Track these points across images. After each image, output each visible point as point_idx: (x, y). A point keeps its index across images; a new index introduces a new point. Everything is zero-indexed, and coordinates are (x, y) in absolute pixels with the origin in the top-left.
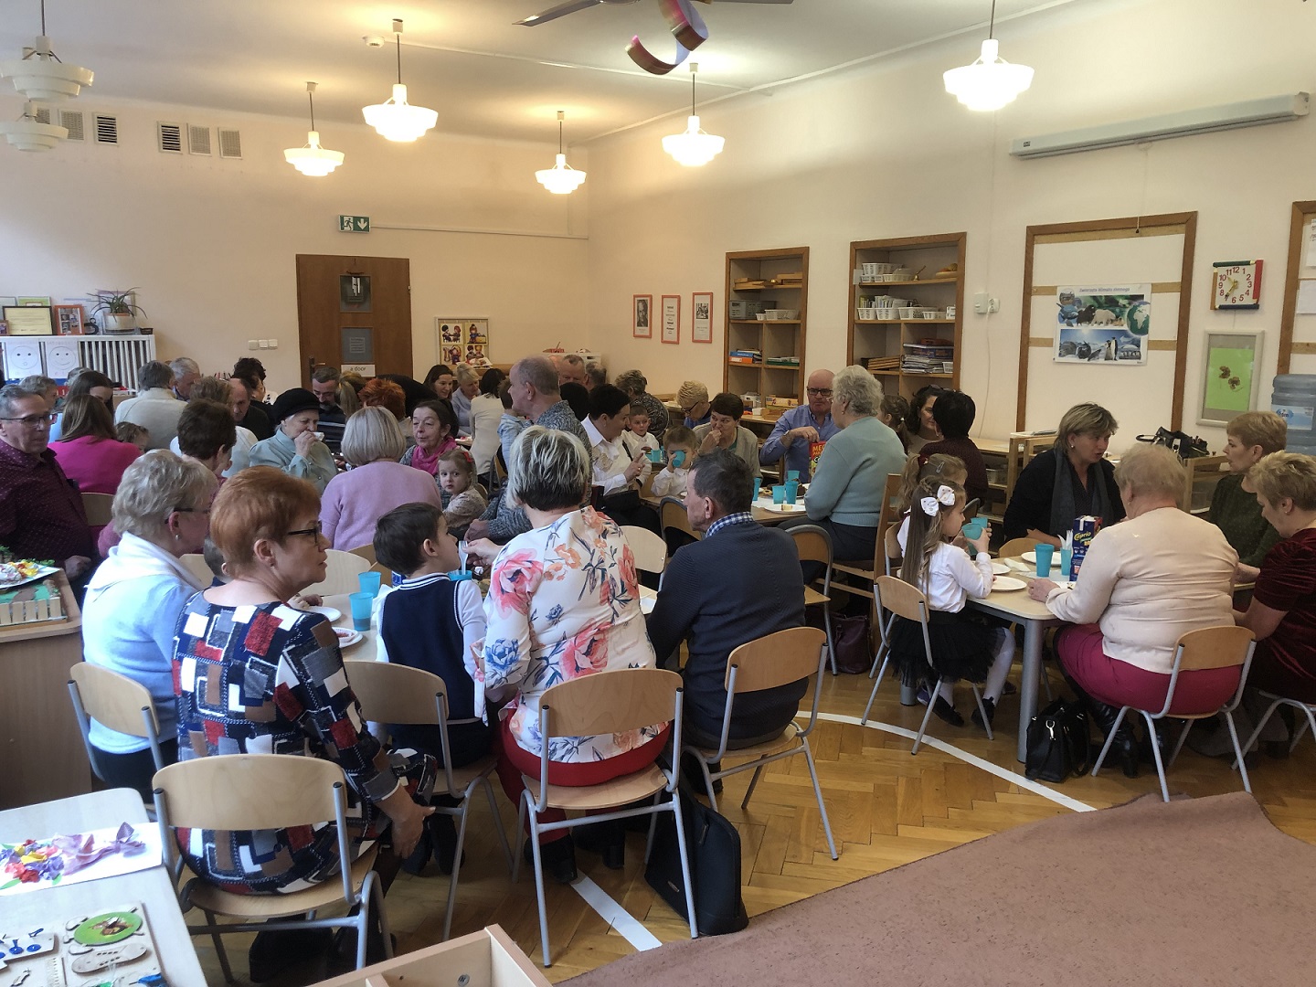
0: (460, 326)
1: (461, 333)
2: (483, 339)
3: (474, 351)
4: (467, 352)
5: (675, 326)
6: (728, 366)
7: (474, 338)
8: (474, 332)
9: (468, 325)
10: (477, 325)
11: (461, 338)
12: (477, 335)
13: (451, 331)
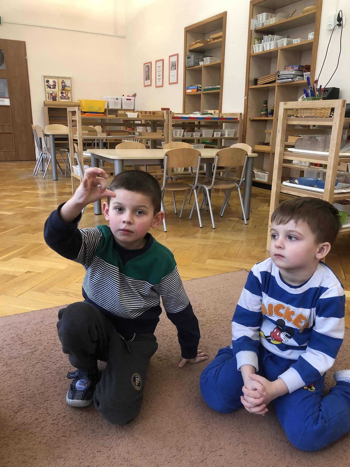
0: (56, 80)
1: (57, 85)
2: (68, 89)
3: (64, 95)
4: (60, 95)
5: (161, 77)
6: (186, 95)
7: (64, 87)
8: (63, 84)
9: (60, 81)
10: (65, 80)
11: (57, 87)
12: (66, 86)
13: (51, 83)
